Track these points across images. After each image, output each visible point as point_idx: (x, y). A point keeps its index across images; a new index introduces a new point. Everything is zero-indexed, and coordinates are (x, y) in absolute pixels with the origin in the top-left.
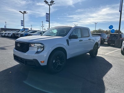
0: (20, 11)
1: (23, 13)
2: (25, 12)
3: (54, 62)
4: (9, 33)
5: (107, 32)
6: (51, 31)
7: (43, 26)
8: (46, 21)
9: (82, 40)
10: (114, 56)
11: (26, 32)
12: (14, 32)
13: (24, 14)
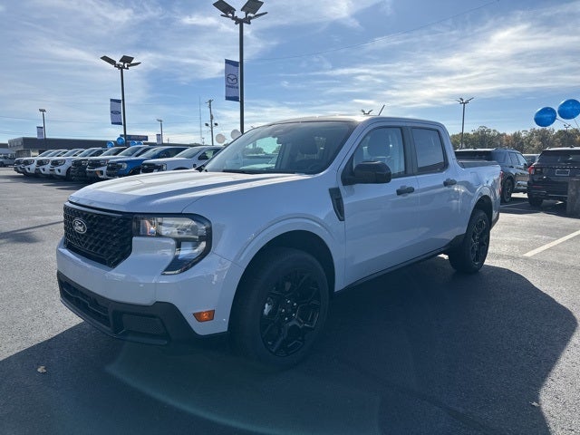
0: (105, 58)
1: (118, 66)
2: (127, 60)
3: (266, 311)
4: (55, 158)
5: (518, 143)
6: (251, 146)
7: (212, 124)
8: (228, 98)
9: (411, 190)
10: (571, 262)
11: (133, 152)
12: (81, 155)
13: (122, 68)
